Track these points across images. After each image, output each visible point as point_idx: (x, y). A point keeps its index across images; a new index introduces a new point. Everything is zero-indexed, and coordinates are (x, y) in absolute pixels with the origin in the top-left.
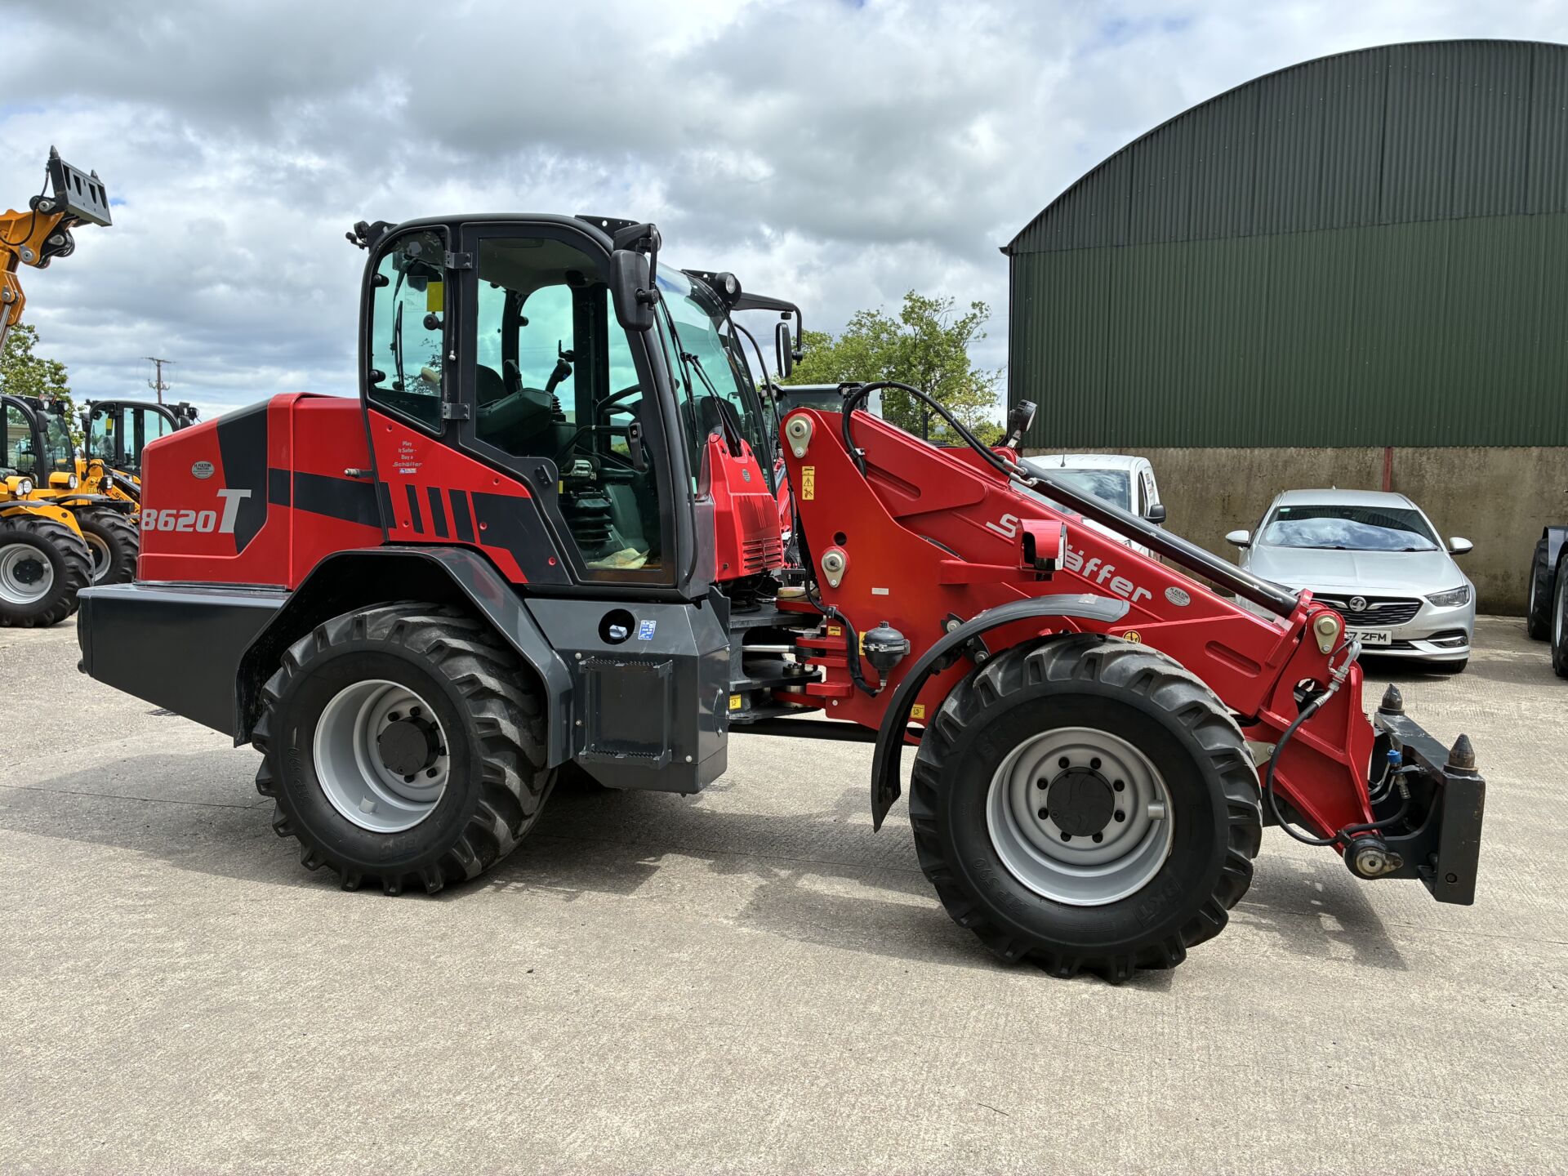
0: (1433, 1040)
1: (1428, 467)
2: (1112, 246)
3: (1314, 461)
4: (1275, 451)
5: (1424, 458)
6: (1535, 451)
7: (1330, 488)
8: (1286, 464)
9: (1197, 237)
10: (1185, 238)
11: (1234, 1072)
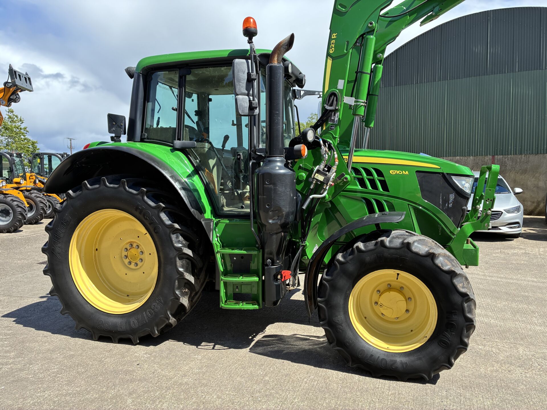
5: (506, 159)
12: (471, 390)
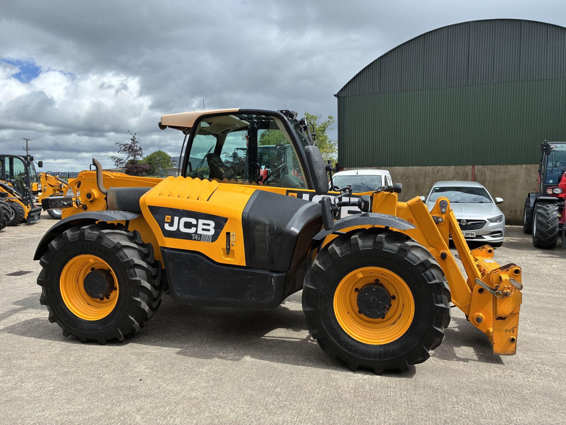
0: (493, 394)
1: (487, 172)
2: (374, 94)
3: (448, 171)
4: (434, 167)
5: (486, 169)
6: (524, 166)
7: (453, 180)
8: (438, 172)
9: (404, 91)
10: (400, 91)
11: (417, 412)
12: (479, 396)
